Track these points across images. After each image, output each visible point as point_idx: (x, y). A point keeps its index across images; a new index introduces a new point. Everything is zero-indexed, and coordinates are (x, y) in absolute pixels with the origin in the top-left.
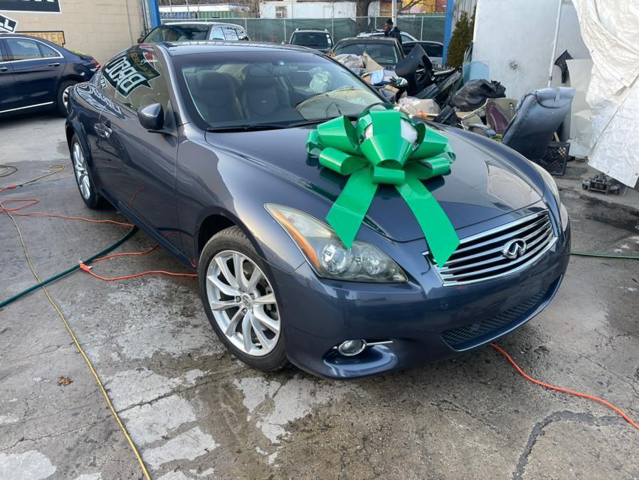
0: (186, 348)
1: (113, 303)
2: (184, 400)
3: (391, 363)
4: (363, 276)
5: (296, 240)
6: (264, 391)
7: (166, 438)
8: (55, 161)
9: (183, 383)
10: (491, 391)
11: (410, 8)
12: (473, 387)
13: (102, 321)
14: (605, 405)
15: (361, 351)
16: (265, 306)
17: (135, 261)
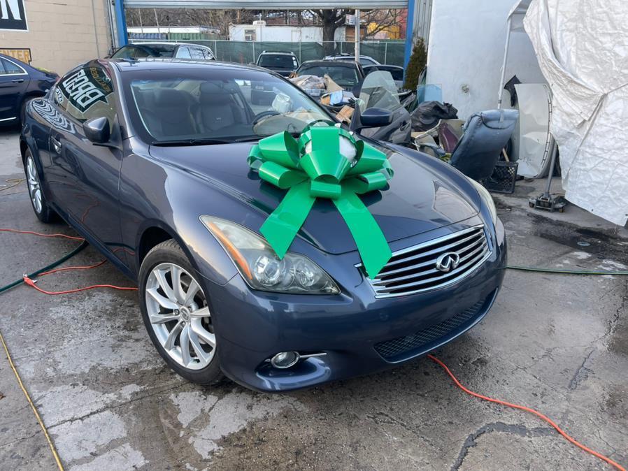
0: (124, 362)
1: (55, 317)
2: (116, 416)
3: (324, 377)
4: (296, 287)
5: (229, 252)
6: (201, 405)
7: (94, 455)
8: (13, 175)
9: (117, 398)
10: (427, 403)
11: (375, 34)
12: (411, 399)
13: (41, 335)
14: (538, 416)
15: (294, 363)
16: (203, 319)
17: (82, 275)
